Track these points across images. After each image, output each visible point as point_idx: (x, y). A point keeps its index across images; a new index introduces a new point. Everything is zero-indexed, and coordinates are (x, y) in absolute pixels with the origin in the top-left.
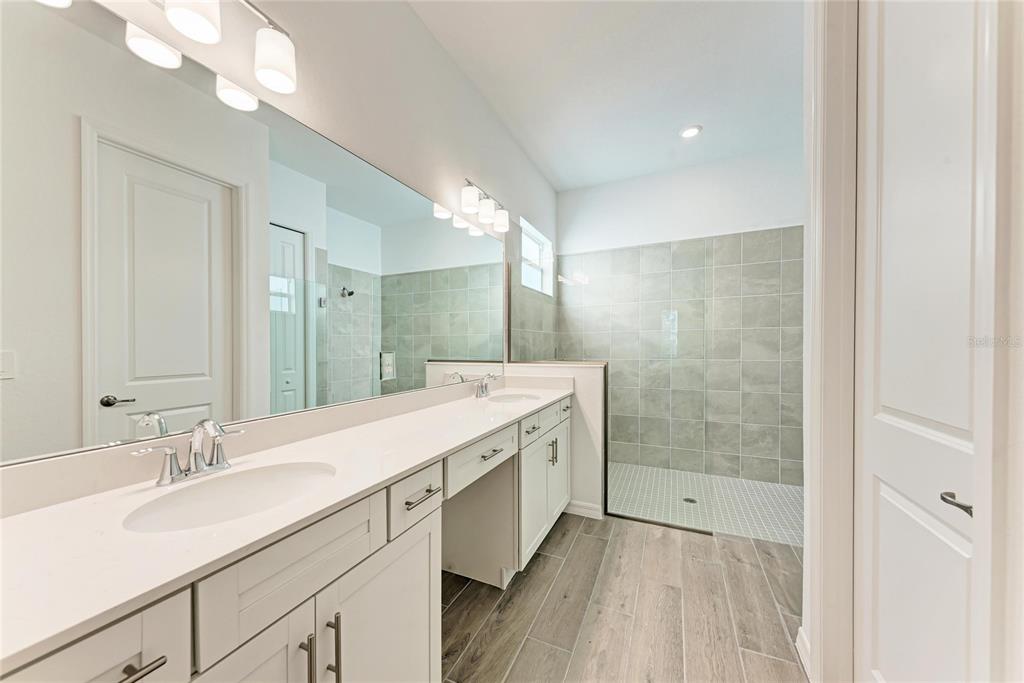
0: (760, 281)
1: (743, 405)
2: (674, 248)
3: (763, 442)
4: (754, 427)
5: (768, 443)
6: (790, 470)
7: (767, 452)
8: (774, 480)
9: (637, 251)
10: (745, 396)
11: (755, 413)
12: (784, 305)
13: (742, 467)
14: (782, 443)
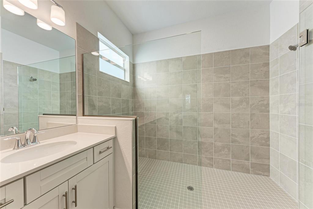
0: (222, 75)
1: (214, 134)
2: (183, 60)
3: (224, 151)
4: (219, 144)
5: (226, 152)
6: (236, 164)
7: (225, 156)
8: (228, 169)
9: (167, 61)
10: (216, 129)
11: (220, 137)
12: (232, 86)
13: (214, 163)
14: (232, 152)
